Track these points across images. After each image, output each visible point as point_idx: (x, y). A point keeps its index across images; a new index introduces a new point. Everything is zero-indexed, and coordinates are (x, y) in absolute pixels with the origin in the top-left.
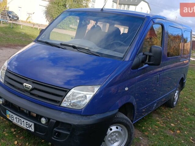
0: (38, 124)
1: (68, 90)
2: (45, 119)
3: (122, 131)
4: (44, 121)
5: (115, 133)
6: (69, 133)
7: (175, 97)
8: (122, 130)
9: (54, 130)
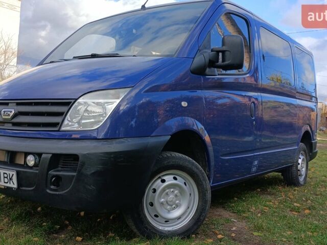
0: (23, 171)
1: (73, 101)
2: (34, 156)
3: (186, 185)
4: (33, 160)
5: (172, 190)
6: (75, 174)
7: (299, 166)
8: (185, 183)
9: (50, 174)
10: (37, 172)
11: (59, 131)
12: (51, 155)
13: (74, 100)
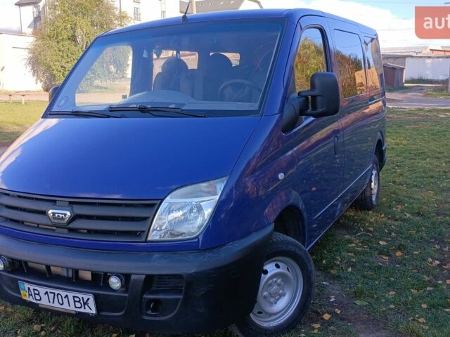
0: (103, 294)
3: (288, 270)
4: (117, 283)
5: (275, 279)
6: (180, 297)
7: (372, 184)
9: (145, 298)
10: (127, 295)
11: (146, 241)
12: (144, 277)
13: (160, 201)
